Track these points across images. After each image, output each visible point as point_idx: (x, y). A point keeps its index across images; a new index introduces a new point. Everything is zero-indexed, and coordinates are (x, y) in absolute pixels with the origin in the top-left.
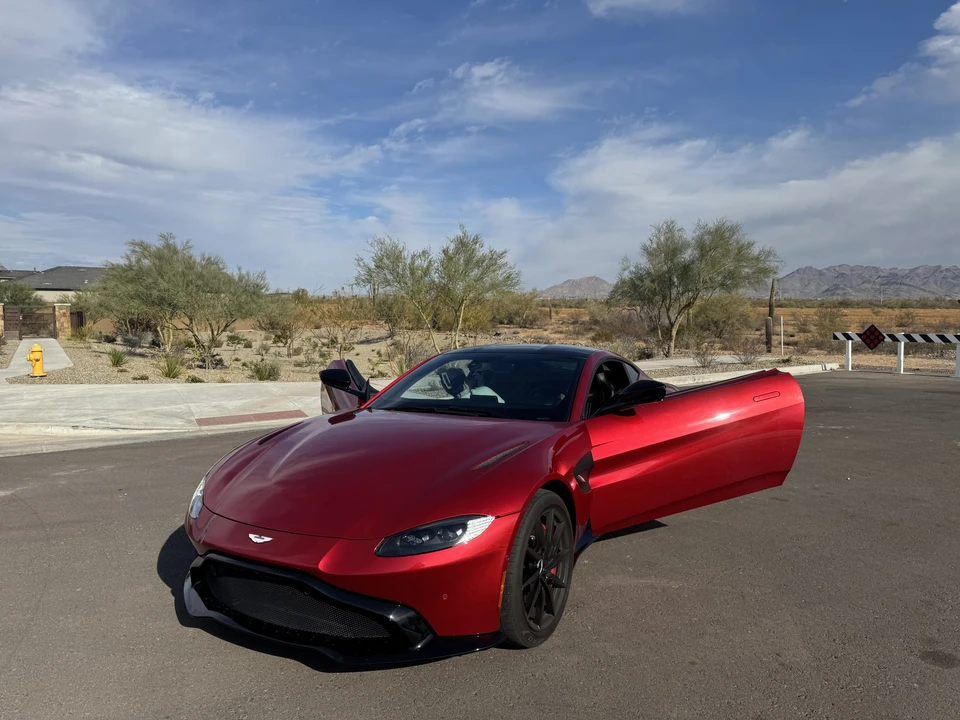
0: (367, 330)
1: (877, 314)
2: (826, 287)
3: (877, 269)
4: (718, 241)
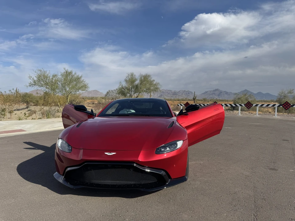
0: (16, 106)
1: (173, 102)
2: (159, 95)
3: (171, 91)
4: (145, 79)
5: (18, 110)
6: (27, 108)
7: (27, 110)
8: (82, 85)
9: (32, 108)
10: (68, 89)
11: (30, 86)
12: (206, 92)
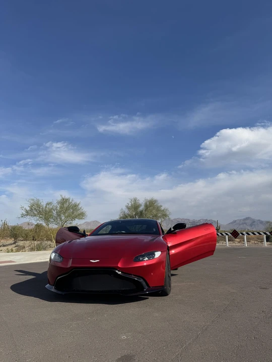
3: (189, 220)
4: (151, 204)
5: (4, 246)
6: (15, 243)
7: (14, 245)
8: (79, 212)
9: (21, 243)
10: (63, 218)
11: (22, 217)
12: (235, 221)
